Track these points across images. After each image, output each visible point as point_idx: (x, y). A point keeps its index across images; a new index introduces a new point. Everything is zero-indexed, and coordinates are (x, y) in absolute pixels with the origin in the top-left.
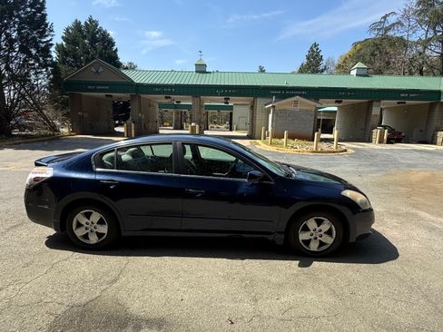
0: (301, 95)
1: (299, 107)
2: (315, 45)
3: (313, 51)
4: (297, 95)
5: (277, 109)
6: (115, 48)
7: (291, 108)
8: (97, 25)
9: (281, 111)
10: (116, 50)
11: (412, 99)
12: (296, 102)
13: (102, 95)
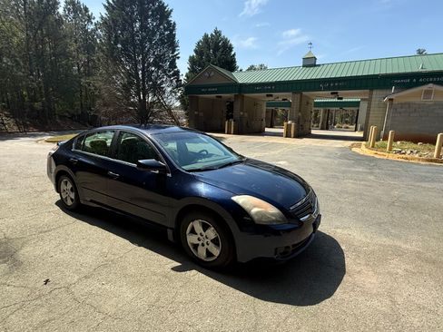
0: (435, 83)
1: (432, 99)
4: (430, 82)
5: (394, 102)
6: (233, 53)
7: (421, 100)
8: (220, 35)
9: (402, 105)
10: (234, 55)
12: (428, 92)
13: (214, 96)
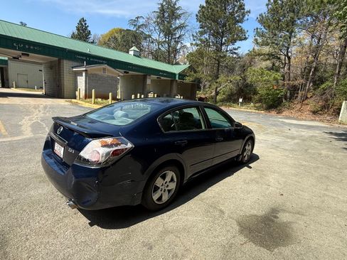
1: (106, 74)
2: (83, 20)
3: (82, 24)
5: (89, 72)
7: (101, 73)
9: (93, 75)
11: (165, 76)
12: (104, 69)
